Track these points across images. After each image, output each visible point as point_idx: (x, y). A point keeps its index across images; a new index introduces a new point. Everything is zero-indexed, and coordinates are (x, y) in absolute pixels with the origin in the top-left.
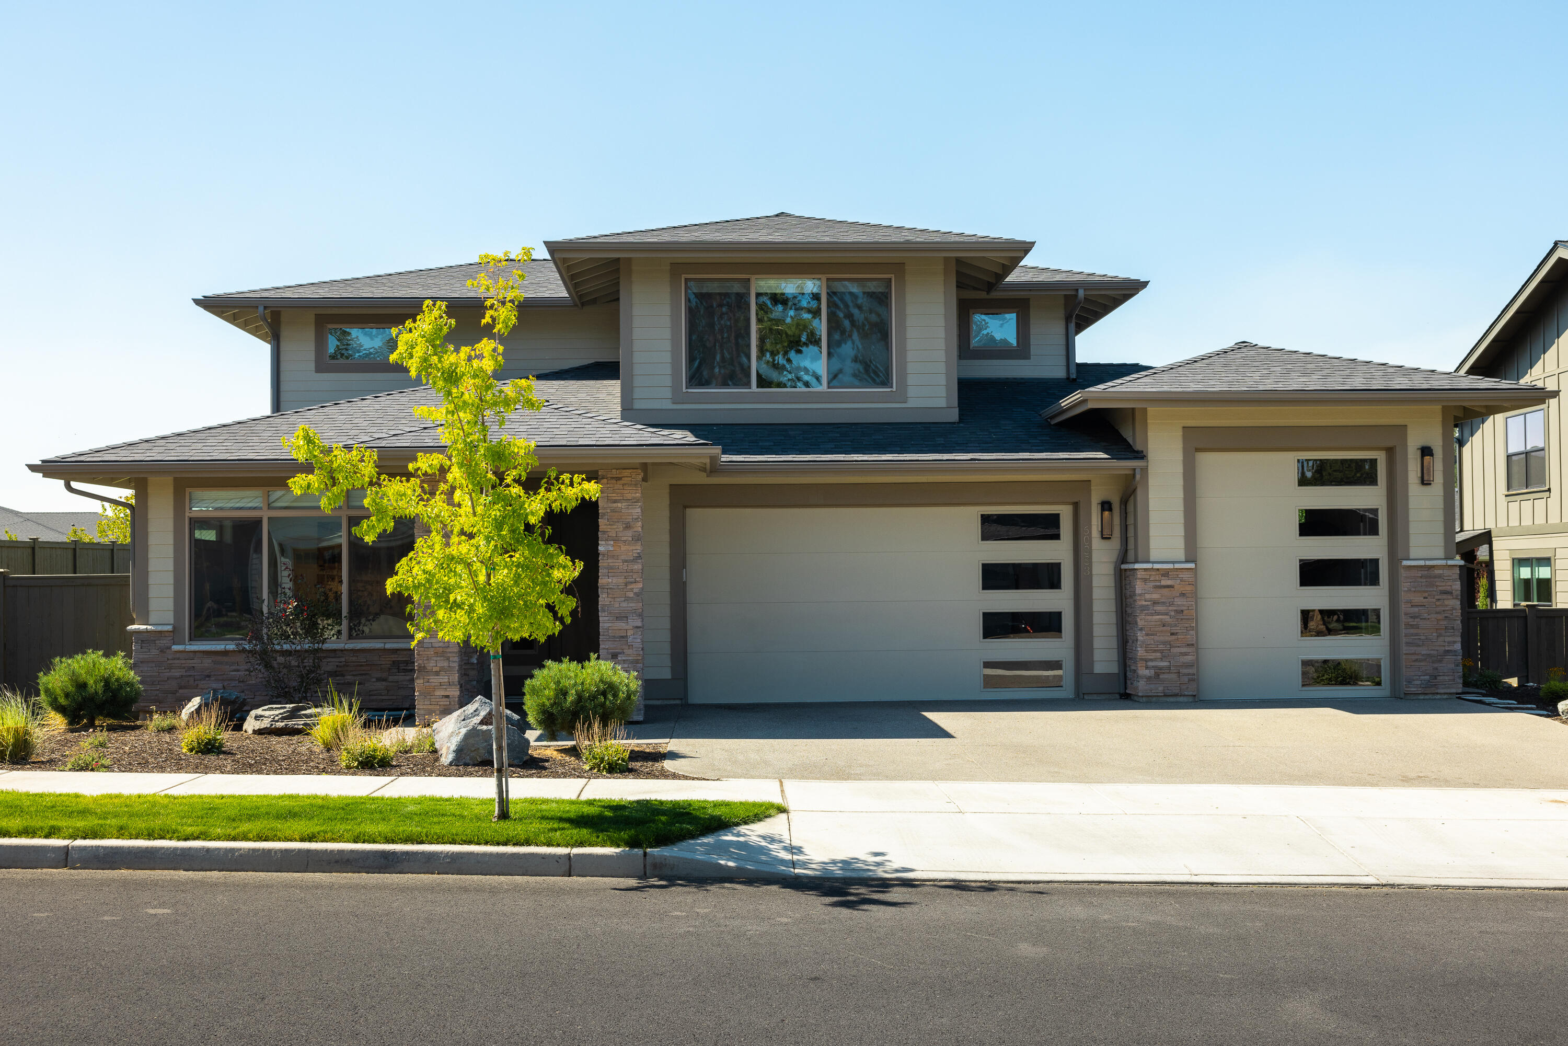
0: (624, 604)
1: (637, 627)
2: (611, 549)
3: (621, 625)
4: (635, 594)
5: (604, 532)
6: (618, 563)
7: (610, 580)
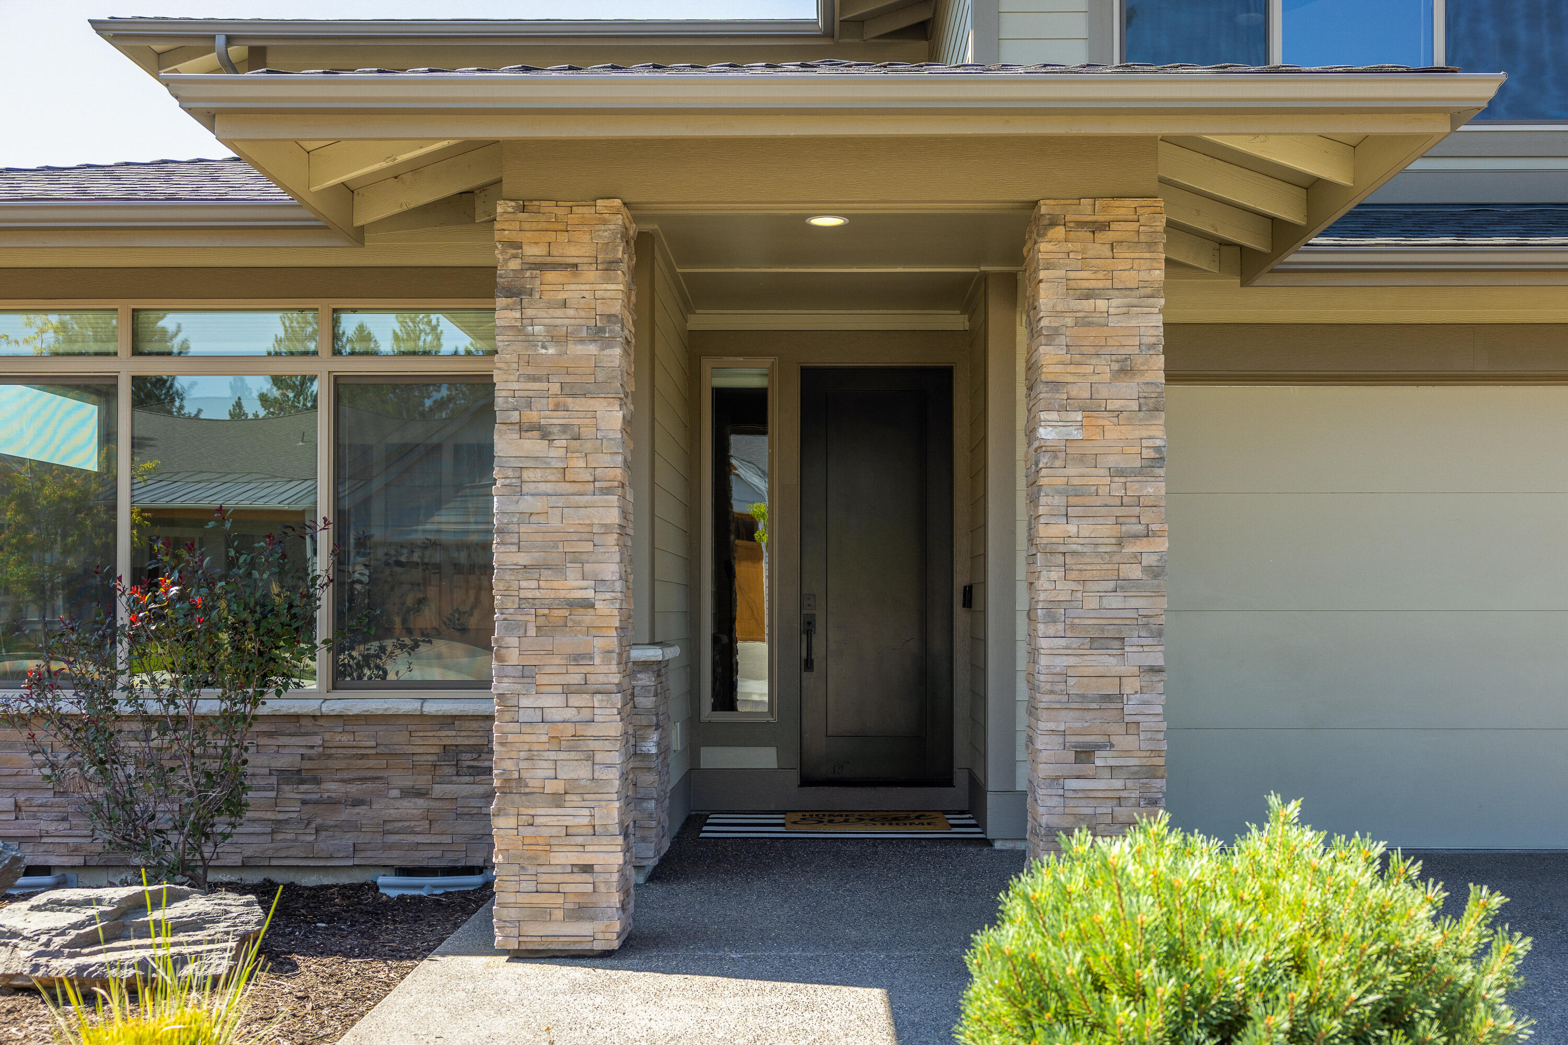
0: (1114, 601)
1: (1155, 670)
2: (1076, 434)
3: (1106, 662)
4: (1148, 569)
5: (1056, 385)
6: (1098, 478)
7: (1072, 529)
